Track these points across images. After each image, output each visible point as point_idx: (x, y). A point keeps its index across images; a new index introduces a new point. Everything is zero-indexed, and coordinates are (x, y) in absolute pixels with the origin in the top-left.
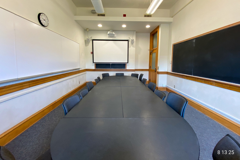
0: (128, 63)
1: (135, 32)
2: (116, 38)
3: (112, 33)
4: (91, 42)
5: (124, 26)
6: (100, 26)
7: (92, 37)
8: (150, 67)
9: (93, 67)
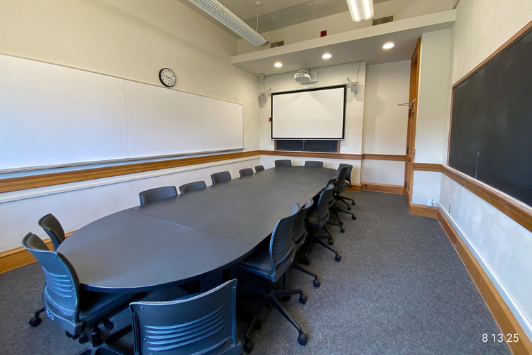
0: (343, 138)
1: (363, 64)
2: (317, 84)
4: (270, 98)
5: (327, 56)
6: (278, 65)
7: (270, 89)
8: (408, 151)
9: (272, 148)
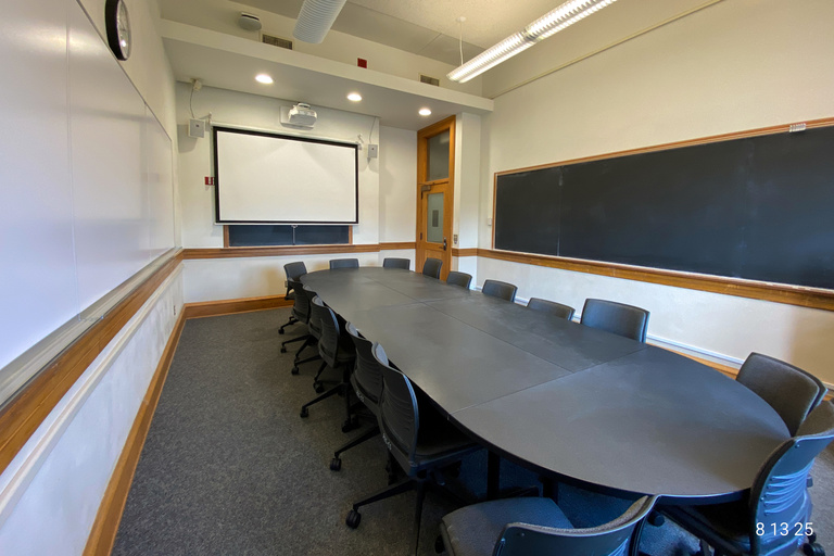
0: (357, 222)
1: (377, 122)
2: (311, 131)
3: (309, 114)
4: (208, 135)
5: (354, 97)
6: (264, 79)
7: (209, 116)
8: (420, 236)
9: (217, 241)
